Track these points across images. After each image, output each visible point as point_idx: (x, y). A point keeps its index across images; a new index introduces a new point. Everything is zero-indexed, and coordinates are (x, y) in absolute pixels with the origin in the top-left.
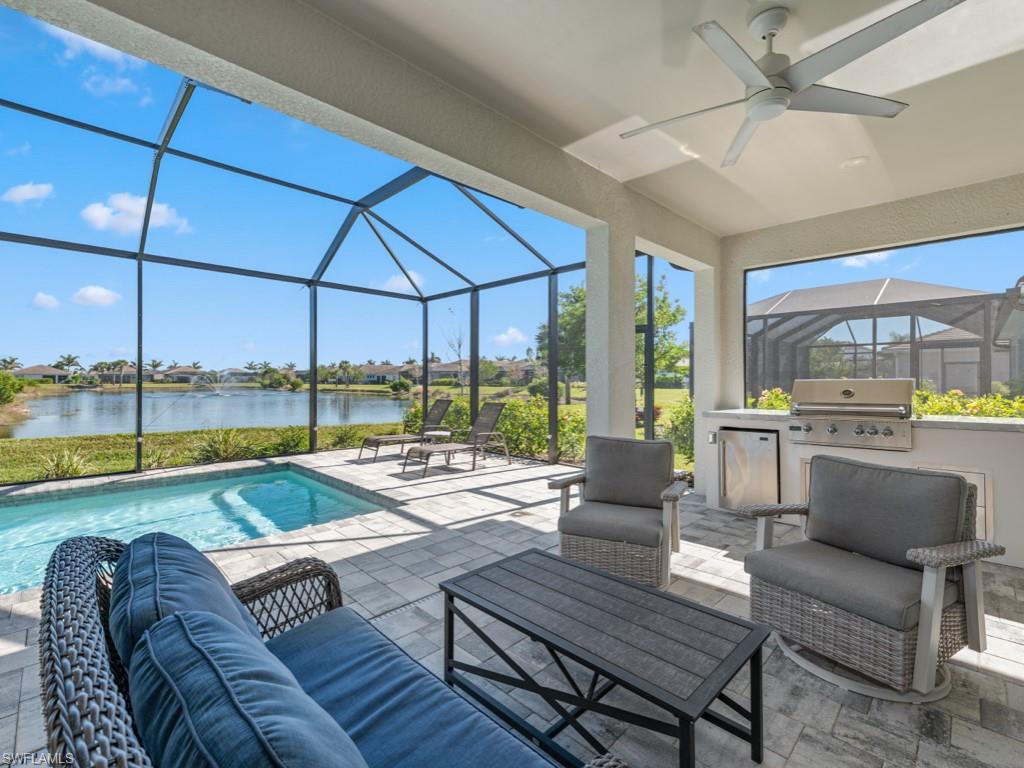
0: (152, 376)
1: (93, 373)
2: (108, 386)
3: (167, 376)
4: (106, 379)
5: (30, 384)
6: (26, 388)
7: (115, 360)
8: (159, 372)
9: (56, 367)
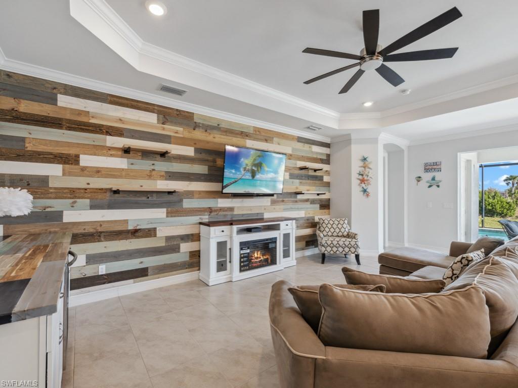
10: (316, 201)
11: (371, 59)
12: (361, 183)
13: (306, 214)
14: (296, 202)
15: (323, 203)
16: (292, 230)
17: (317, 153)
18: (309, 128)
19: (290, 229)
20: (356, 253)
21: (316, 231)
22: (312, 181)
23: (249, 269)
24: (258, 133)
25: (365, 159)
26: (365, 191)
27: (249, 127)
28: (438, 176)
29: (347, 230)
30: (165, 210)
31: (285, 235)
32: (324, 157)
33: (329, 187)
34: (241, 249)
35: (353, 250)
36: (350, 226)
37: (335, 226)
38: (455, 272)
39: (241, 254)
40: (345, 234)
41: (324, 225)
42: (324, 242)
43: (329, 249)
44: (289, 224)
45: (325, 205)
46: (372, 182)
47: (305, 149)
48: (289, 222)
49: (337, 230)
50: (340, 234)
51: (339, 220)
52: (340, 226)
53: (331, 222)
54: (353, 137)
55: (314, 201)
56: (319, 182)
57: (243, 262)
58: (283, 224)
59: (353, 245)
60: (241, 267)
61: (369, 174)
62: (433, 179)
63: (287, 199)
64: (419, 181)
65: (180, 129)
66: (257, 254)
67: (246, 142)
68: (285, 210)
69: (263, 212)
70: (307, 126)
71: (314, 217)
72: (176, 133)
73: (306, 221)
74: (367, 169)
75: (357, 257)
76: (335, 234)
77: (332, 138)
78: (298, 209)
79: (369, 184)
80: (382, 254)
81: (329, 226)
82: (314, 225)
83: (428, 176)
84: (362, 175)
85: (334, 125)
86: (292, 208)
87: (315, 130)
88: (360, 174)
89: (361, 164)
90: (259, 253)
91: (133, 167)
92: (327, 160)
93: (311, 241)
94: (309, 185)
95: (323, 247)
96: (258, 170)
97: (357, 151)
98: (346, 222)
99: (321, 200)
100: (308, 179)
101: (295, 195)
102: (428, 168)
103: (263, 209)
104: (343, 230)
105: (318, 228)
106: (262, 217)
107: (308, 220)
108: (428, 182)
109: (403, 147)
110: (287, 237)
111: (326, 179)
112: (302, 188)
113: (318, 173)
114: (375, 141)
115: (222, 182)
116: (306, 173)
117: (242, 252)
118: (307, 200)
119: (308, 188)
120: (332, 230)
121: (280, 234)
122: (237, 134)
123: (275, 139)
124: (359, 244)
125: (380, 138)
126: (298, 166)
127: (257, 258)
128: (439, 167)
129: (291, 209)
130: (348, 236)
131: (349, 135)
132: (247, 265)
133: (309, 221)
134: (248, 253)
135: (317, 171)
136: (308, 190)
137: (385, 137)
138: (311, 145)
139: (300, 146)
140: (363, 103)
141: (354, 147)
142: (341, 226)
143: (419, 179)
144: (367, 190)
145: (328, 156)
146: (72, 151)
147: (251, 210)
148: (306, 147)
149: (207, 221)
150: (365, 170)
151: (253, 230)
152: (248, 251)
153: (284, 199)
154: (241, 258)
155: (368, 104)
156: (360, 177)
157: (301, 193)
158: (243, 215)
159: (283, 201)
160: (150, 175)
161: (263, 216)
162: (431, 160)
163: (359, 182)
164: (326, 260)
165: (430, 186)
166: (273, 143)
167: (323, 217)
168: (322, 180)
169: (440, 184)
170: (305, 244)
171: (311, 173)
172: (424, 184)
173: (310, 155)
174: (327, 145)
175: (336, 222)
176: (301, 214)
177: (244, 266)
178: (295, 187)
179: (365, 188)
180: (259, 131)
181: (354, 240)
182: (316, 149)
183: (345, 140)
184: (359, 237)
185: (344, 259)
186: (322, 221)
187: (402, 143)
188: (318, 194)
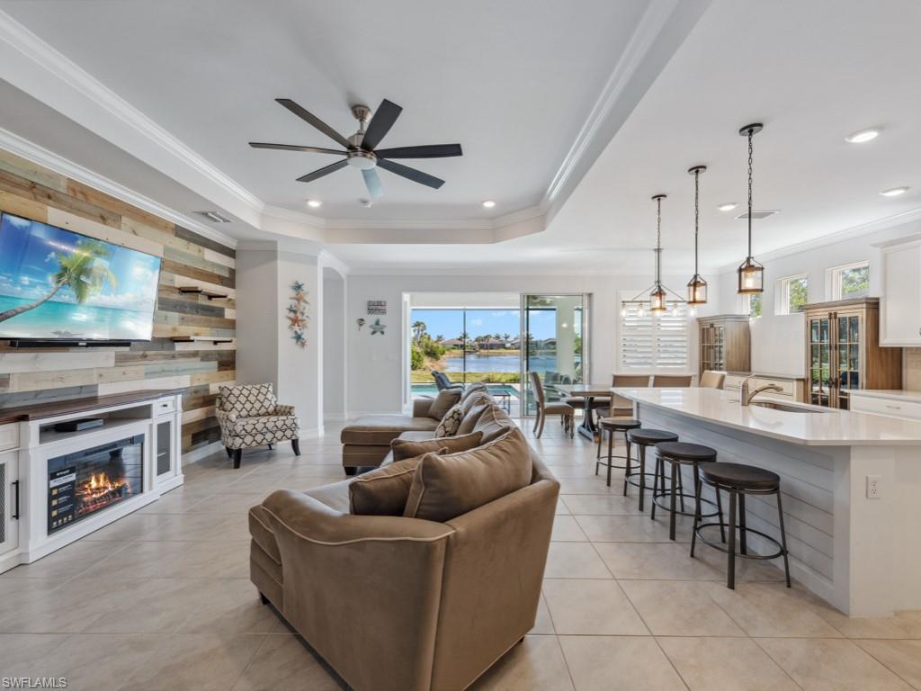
0: (504, 345)
1: (476, 343)
2: (482, 351)
3: (512, 344)
4: (482, 347)
5: (448, 350)
6: (447, 352)
7: (485, 335)
8: (508, 342)
9: (459, 339)
10: (212, 354)
11: (364, 156)
12: (293, 325)
13: (192, 382)
14: (173, 357)
15: (224, 359)
16: (176, 415)
17: (214, 264)
18: (205, 214)
19: (171, 412)
20: (294, 438)
21: (213, 411)
22: (204, 317)
23: (74, 521)
24: (80, 196)
25: (298, 287)
26: (298, 337)
27: (58, 177)
28: (383, 319)
29: (273, 403)
31: (160, 426)
32: (226, 274)
33: (234, 328)
34: (52, 476)
35: (289, 433)
36: (276, 396)
37: (252, 398)
38: (447, 429)
39: (50, 490)
40: (271, 409)
41: (232, 399)
42: (239, 429)
43: (248, 439)
44: (170, 404)
45: (227, 363)
46: (309, 323)
47: (188, 251)
48: (169, 400)
49: (257, 405)
50: (263, 410)
51: (258, 386)
52: (261, 397)
53: (245, 392)
54: (281, 248)
55: (207, 355)
56: (218, 319)
57: (56, 508)
58: (156, 404)
59: (259, 429)
60: (50, 520)
61: (305, 311)
62: (377, 323)
63: (153, 352)
64: (361, 325)
66: (98, 480)
67: (47, 212)
68: (150, 374)
69: (96, 383)
70: (204, 210)
71: (208, 385)
73: (193, 395)
74: (302, 304)
75: (295, 444)
76: (254, 412)
77: (240, 240)
78: (178, 372)
79: (304, 326)
80: (347, 429)
81: (242, 399)
82: (207, 400)
83: (370, 319)
84: (295, 312)
85: (254, 222)
86: (164, 371)
87: (216, 221)
88: (291, 310)
89: (293, 294)
90: (102, 477)
92: (230, 280)
93: (201, 433)
94: (198, 323)
95: (237, 438)
97: (286, 272)
98: (271, 389)
99: (220, 353)
100: (198, 312)
101: (171, 344)
102: (371, 307)
103: (95, 376)
104: (266, 404)
105: (218, 405)
106: (93, 395)
107: (196, 392)
108: (371, 326)
109: (344, 277)
110: (164, 429)
111: (229, 314)
112: (184, 331)
113: (215, 303)
114: (313, 261)
116: (194, 301)
117: (54, 483)
118: (195, 354)
119: (196, 329)
120: (248, 406)
121: (151, 426)
122: (18, 185)
123: (125, 220)
124: (298, 422)
125: (320, 257)
126: (177, 285)
128: (383, 308)
129: (163, 373)
130: (276, 412)
131: (275, 243)
132: (70, 512)
133: (199, 395)
134: (72, 483)
135: (214, 299)
136: (197, 335)
137: (326, 258)
138: (201, 248)
139: (179, 244)
140: (307, 200)
141: (281, 265)
142: (263, 397)
143: (361, 322)
144: (303, 337)
145: (232, 272)
147: (62, 379)
148: (193, 249)
150: (299, 303)
151: (80, 427)
152: (73, 477)
153: (148, 353)
154: (51, 498)
155: (314, 204)
156: (292, 315)
157: (187, 340)
158: (37, 394)
159: (145, 356)
161: (96, 391)
162: (375, 298)
163: (289, 322)
164: (242, 460)
165: (374, 333)
166: (119, 228)
167: (230, 384)
169: (385, 330)
170: (190, 440)
171: (202, 301)
172: (367, 329)
173: (200, 267)
174: (230, 253)
175: (255, 392)
176: (185, 381)
177: (60, 516)
178: (170, 327)
179: (299, 332)
180: (82, 193)
181: (290, 417)
182: (211, 256)
183: (266, 251)
184: (296, 412)
185: (268, 452)
186: (226, 393)
187: (343, 270)
188: (216, 343)
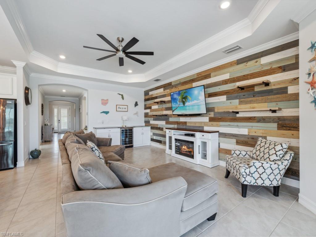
30: (165, 122)
65: (168, 90)
72: (168, 92)
91: (159, 108)
96: (186, 101)
115: (172, 110)
127: (184, 149)
146: (150, 106)
149: (176, 127)
160: (162, 110)
168: (286, 92)
